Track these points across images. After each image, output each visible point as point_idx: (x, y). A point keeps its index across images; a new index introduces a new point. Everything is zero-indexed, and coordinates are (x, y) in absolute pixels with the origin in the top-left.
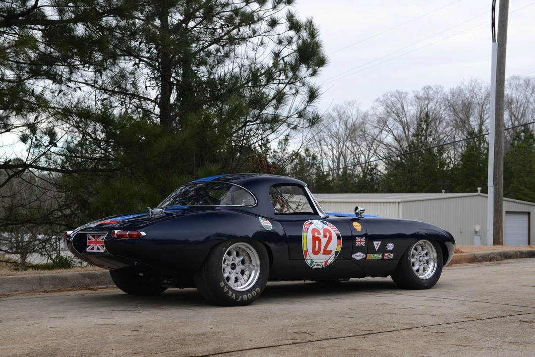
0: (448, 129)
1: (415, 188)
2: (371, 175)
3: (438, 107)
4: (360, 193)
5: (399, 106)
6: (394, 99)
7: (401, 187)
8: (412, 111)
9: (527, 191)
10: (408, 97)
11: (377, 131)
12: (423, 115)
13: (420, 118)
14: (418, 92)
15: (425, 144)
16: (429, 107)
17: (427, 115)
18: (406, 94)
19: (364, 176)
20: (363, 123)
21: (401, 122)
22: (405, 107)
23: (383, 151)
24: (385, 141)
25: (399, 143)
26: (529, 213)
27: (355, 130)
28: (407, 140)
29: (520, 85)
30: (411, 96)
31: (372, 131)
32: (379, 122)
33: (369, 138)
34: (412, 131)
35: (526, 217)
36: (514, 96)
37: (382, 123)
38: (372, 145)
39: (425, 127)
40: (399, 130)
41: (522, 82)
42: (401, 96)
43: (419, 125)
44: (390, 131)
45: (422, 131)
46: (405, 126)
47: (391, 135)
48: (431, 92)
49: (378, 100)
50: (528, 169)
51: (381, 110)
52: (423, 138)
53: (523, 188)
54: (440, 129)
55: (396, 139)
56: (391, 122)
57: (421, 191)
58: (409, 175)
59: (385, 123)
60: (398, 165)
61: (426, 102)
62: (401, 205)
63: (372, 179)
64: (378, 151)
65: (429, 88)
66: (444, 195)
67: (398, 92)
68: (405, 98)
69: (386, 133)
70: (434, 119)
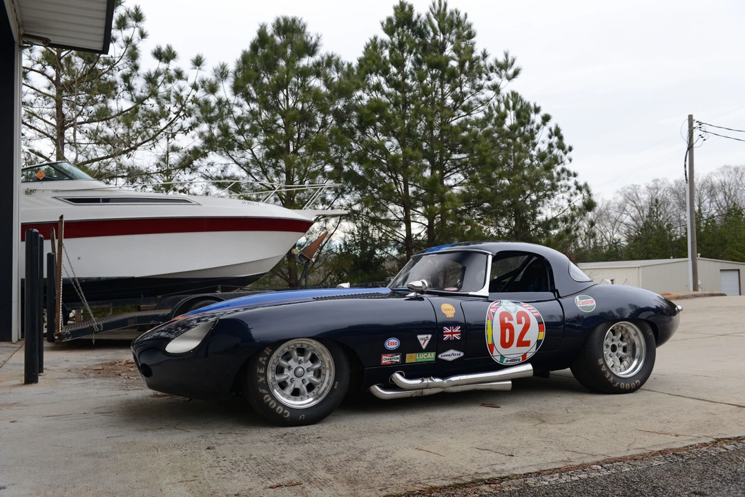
0: (675, 210)
1: (651, 255)
2: (615, 247)
3: (665, 194)
4: (607, 261)
5: (634, 195)
6: (630, 190)
7: (640, 254)
8: (645, 198)
9: (738, 253)
10: (641, 188)
11: (618, 214)
12: (654, 201)
13: (652, 203)
14: (649, 184)
15: (657, 222)
16: (658, 195)
17: (657, 201)
18: (639, 186)
19: (610, 248)
20: (607, 209)
21: (637, 207)
22: (639, 195)
23: (624, 229)
24: (625, 221)
25: (636, 222)
26: (739, 270)
27: (601, 215)
28: (642, 220)
29: (731, 172)
30: (643, 187)
31: (614, 214)
32: (619, 207)
33: (613, 220)
34: (646, 213)
35: (737, 273)
36: (726, 180)
37: (622, 209)
38: (615, 224)
39: (655, 210)
40: (635, 213)
41: (732, 170)
42: (635, 188)
43: (651, 209)
44: (628, 214)
45: (653, 213)
46: (640, 209)
47: (629, 217)
48: (659, 183)
49: (617, 192)
50: (738, 237)
51: (621, 199)
52: (655, 218)
53: (735, 251)
54: (668, 210)
55: (634, 220)
56: (628, 207)
57: (656, 258)
58: (646, 246)
59: (624, 209)
60: (637, 239)
61: (656, 191)
62: (640, 269)
63: (617, 250)
64: (620, 230)
65: (657, 180)
66: (672, 260)
67: (633, 185)
68: (638, 189)
69: (625, 215)
70: (663, 203)
